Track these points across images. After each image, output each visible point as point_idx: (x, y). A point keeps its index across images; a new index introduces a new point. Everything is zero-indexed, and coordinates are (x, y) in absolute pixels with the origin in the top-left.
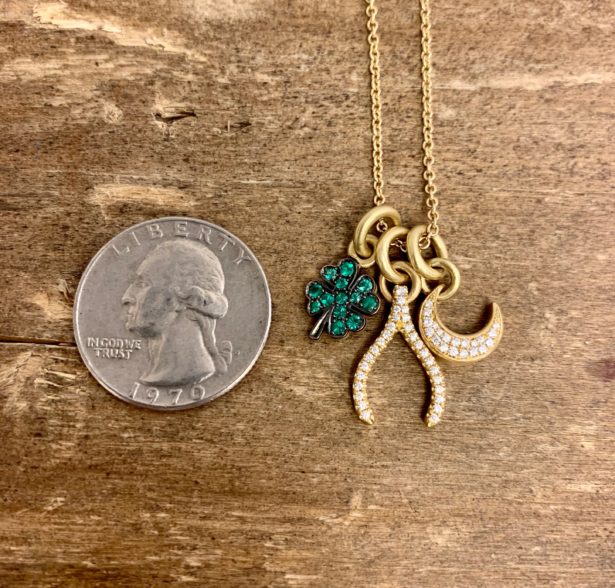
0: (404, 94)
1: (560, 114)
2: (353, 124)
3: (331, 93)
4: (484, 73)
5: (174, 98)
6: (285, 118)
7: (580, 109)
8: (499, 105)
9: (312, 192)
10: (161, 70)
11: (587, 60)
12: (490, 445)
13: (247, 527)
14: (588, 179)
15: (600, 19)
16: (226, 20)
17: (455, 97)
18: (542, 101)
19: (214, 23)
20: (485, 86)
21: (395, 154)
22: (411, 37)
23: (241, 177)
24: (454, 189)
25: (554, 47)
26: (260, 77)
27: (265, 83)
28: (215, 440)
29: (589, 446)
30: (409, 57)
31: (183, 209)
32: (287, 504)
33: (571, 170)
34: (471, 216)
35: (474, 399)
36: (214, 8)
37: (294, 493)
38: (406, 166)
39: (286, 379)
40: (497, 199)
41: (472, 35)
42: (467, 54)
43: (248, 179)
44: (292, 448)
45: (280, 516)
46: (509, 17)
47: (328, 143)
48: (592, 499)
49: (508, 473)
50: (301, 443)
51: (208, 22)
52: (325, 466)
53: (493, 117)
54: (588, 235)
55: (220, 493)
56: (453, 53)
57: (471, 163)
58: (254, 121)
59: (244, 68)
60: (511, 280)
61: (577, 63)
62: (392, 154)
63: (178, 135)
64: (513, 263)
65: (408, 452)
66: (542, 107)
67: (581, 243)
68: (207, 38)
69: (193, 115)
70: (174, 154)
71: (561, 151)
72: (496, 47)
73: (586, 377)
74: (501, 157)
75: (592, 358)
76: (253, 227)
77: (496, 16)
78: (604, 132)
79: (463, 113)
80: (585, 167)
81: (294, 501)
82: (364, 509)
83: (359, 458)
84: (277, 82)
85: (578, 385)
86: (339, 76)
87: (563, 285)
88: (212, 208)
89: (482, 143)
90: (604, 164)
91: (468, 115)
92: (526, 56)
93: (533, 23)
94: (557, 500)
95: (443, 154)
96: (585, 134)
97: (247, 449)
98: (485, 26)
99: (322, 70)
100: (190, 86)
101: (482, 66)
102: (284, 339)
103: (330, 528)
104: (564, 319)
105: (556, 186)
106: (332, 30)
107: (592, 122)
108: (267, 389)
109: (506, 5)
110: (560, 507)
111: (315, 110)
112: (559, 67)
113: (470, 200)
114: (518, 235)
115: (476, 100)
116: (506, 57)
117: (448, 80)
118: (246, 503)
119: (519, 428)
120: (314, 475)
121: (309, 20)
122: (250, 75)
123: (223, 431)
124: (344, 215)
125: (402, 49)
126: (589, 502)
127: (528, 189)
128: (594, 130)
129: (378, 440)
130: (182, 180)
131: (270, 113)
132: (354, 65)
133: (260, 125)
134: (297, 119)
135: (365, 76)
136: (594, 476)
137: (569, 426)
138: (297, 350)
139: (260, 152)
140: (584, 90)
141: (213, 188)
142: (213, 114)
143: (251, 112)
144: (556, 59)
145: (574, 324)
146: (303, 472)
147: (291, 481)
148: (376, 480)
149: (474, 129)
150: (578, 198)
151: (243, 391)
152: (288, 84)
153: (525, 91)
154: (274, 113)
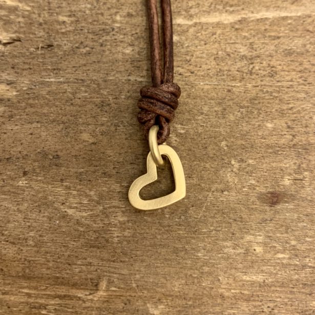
1: (245, 37)
2: (116, 45)
3: (104, 27)
4: (198, 13)
5: (9, 31)
6: (74, 42)
7: (257, 34)
8: (207, 33)
9: (88, 86)
10: (3, 16)
11: (263, 4)
12: (193, 249)
13: (31, 300)
14: (262, 77)
17: (179, 29)
18: (233, 29)
20: (198, 21)
21: (141, 63)
23: (45, 77)
26: (61, 18)
27: (64, 22)
28: (16, 242)
29: (259, 249)
31: (9, 97)
32: (58, 285)
33: (251, 71)
34: (186, 100)
35: (183, 217)
37: (63, 278)
39: (63, 204)
40: (203, 89)
42: (187, 3)
43: (49, 79)
44: (63, 249)
45: (53, 293)
47: (100, 56)
48: (260, 286)
49: (204, 268)
50: (70, 245)
52: (84, 261)
53: (203, 40)
54: (261, 111)
55: (16, 276)
57: (188, 68)
58: (55, 43)
59: (52, 13)
60: (210, 139)
61: (256, 6)
63: (10, 53)
64: (211, 129)
65: (138, 252)
66: (233, 34)
67: (257, 116)
69: (20, 41)
70: (7, 64)
71: (245, 60)
73: (258, 203)
74: (206, 64)
75: (262, 191)
76: (50, 108)
78: (273, 47)
79: (183, 38)
80: (260, 69)
81: (62, 284)
82: (107, 290)
83: (105, 255)
84: (72, 21)
85: (252, 209)
86: (109, 17)
87: (244, 143)
88: (26, 96)
89: (195, 56)
90: (272, 67)
91: (186, 40)
92: (224, 3)
94: (236, 286)
96: (261, 49)
97: (36, 249)
99: (99, 14)
100: (19, 25)
101: (197, 9)
102: (64, 178)
103: (84, 302)
104: (243, 165)
105: (240, 81)
107: (266, 41)
108: (50, 210)
110: (238, 291)
111: (93, 37)
112: (245, 9)
113: (186, 90)
114: (215, 111)
115: (192, 30)
116: (212, 4)
117: (175, 18)
118: (32, 284)
119: (212, 237)
120: (76, 266)
122: (56, 17)
123: (21, 236)
124: (107, 100)
126: (258, 288)
127: (222, 83)
128: (266, 46)
129: (119, 245)
130: (9, 79)
131: (66, 39)
132: (118, 11)
133: (59, 46)
134: (82, 43)
135: (125, 17)
136: (262, 270)
137: (245, 236)
138: (71, 185)
139: (58, 62)
140: (261, 22)
141: (27, 84)
142: (31, 40)
143: (54, 39)
144: (243, 4)
145: (250, 168)
146: (70, 265)
147: (61, 271)
148: (116, 271)
149: (190, 48)
150: (254, 88)
151: (35, 211)
152: (78, 22)
153: (223, 24)
154: (68, 39)
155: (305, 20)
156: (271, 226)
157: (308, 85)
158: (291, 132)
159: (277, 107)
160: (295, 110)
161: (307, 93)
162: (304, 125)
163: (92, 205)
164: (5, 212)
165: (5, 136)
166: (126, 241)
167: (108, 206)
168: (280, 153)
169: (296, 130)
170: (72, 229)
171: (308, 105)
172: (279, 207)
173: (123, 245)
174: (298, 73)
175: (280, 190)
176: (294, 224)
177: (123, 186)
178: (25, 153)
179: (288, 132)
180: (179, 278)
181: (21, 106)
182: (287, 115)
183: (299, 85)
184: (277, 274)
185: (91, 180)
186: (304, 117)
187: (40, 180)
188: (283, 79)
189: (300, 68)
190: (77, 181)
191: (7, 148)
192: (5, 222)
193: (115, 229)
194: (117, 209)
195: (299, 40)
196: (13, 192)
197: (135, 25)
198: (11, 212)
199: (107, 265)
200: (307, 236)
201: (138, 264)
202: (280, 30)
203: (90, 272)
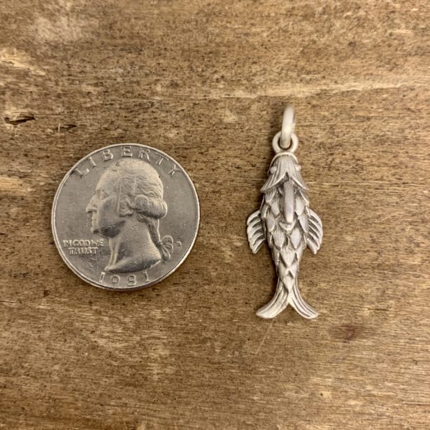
0: (197, 102)
1: (324, 116)
2: (157, 126)
3: (140, 100)
4: (263, 83)
5: (20, 105)
6: (103, 121)
7: (341, 113)
10: (10, 83)
11: (351, 71)
12: (248, 391)
14: (343, 173)
15: (364, 35)
16: (61, 40)
17: (238, 104)
18: (310, 106)
19: (53, 44)
20: (263, 94)
21: (188, 151)
22: (205, 53)
24: (233, 181)
25: (324, 60)
26: (85, 88)
27: (89, 93)
28: (38, 377)
29: (327, 394)
30: (203, 71)
31: (22, 194)
33: (330, 165)
34: (245, 203)
35: (236, 353)
36: (53, 32)
37: (94, 421)
38: (196, 161)
39: (93, 332)
41: (255, 51)
42: (250, 67)
44: (94, 386)
46: (288, 34)
49: (260, 414)
50: (101, 383)
51: (47, 43)
52: (118, 401)
54: (339, 220)
55: (39, 417)
56: (239, 67)
57: (248, 159)
58: (79, 123)
59: (73, 80)
61: (342, 73)
62: (185, 151)
63: (21, 135)
65: (182, 393)
67: (334, 226)
68: (46, 56)
69: (33, 118)
70: (17, 150)
71: (322, 149)
72: (275, 61)
73: (329, 338)
75: (335, 323)
77: (277, 34)
78: (360, 133)
79: (244, 117)
80: (341, 163)
81: (93, 426)
83: (143, 395)
84: (98, 92)
85: (322, 344)
86: (147, 87)
87: (315, 261)
88: (44, 194)
89: (257, 142)
90: (358, 160)
92: (299, 68)
93: (307, 39)
95: (226, 151)
96: (344, 135)
97: (62, 385)
98: (267, 42)
99: (135, 82)
100: (31, 96)
101: (262, 76)
102: (93, 300)
104: (314, 290)
105: (315, 178)
106: (143, 49)
107: (351, 124)
108: (77, 339)
109: (286, 24)
111: (127, 115)
112: (327, 77)
113: (245, 190)
115: (254, 107)
117: (233, 90)
119: (271, 377)
120: (107, 407)
121: (125, 40)
122: (78, 87)
123: (43, 370)
125: (198, 64)
128: (352, 130)
129: (160, 384)
130: (22, 171)
131: (91, 117)
132: (159, 78)
133: (83, 127)
134: (112, 122)
135: (167, 87)
136: (329, 419)
137: (312, 377)
138: (102, 310)
139: (83, 148)
140: (347, 96)
141: (45, 178)
142: (47, 118)
143: (77, 117)
144: (324, 70)
145: (322, 294)
146: (102, 405)
147: (92, 412)
148: (157, 414)
149: (252, 131)
150: (333, 189)
151: (59, 340)
152: (107, 94)
153: (296, 99)
154: (95, 117)
155: (405, 93)
156: (343, 367)
157: (403, 186)
158: (377, 247)
159: (361, 215)
160: (383, 220)
161: (400, 196)
162: (393, 239)
163: (127, 334)
164: (23, 341)
165: (20, 245)
166: (168, 379)
167: (147, 336)
168: (360, 275)
169: (383, 245)
170: (103, 363)
171: (401, 213)
172: (354, 343)
173: (164, 384)
174: (391, 169)
175: (357, 322)
176: (372, 365)
177: (164, 312)
178: (45, 267)
179: (372, 247)
180: (230, 425)
181: (38, 207)
182: (373, 225)
183: (391, 185)
184: (347, 424)
185: (126, 303)
186: (394, 228)
187: (65, 303)
188: (371, 177)
189: (394, 161)
190: (109, 304)
191: (23, 261)
192: (25, 352)
193: (155, 364)
194: (157, 340)
195: (396, 123)
196: (33, 316)
197: (181, 99)
198: (31, 341)
199: (146, 407)
200: (387, 380)
201: (182, 407)
202: (372, 108)
203: (125, 415)
